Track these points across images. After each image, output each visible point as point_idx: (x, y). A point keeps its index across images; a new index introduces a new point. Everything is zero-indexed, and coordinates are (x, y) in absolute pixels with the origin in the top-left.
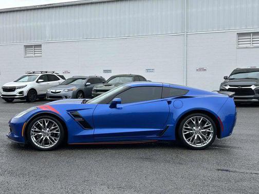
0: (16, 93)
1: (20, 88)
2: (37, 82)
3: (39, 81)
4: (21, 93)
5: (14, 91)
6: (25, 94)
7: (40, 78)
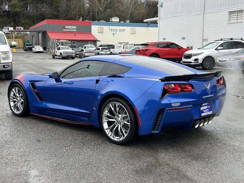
0: (192, 60)
1: (196, 55)
2: (216, 49)
3: (219, 48)
4: (196, 60)
5: (190, 58)
6: (200, 61)
7: (221, 46)
